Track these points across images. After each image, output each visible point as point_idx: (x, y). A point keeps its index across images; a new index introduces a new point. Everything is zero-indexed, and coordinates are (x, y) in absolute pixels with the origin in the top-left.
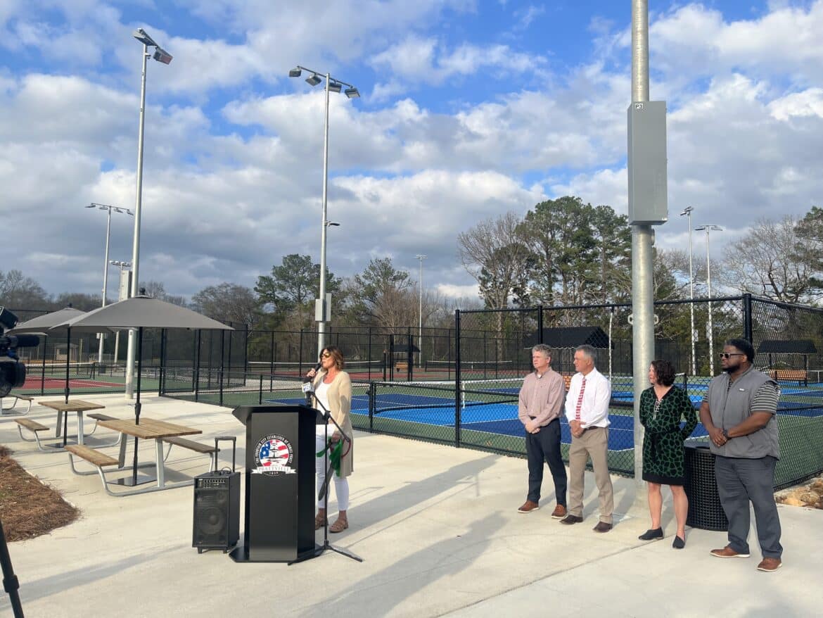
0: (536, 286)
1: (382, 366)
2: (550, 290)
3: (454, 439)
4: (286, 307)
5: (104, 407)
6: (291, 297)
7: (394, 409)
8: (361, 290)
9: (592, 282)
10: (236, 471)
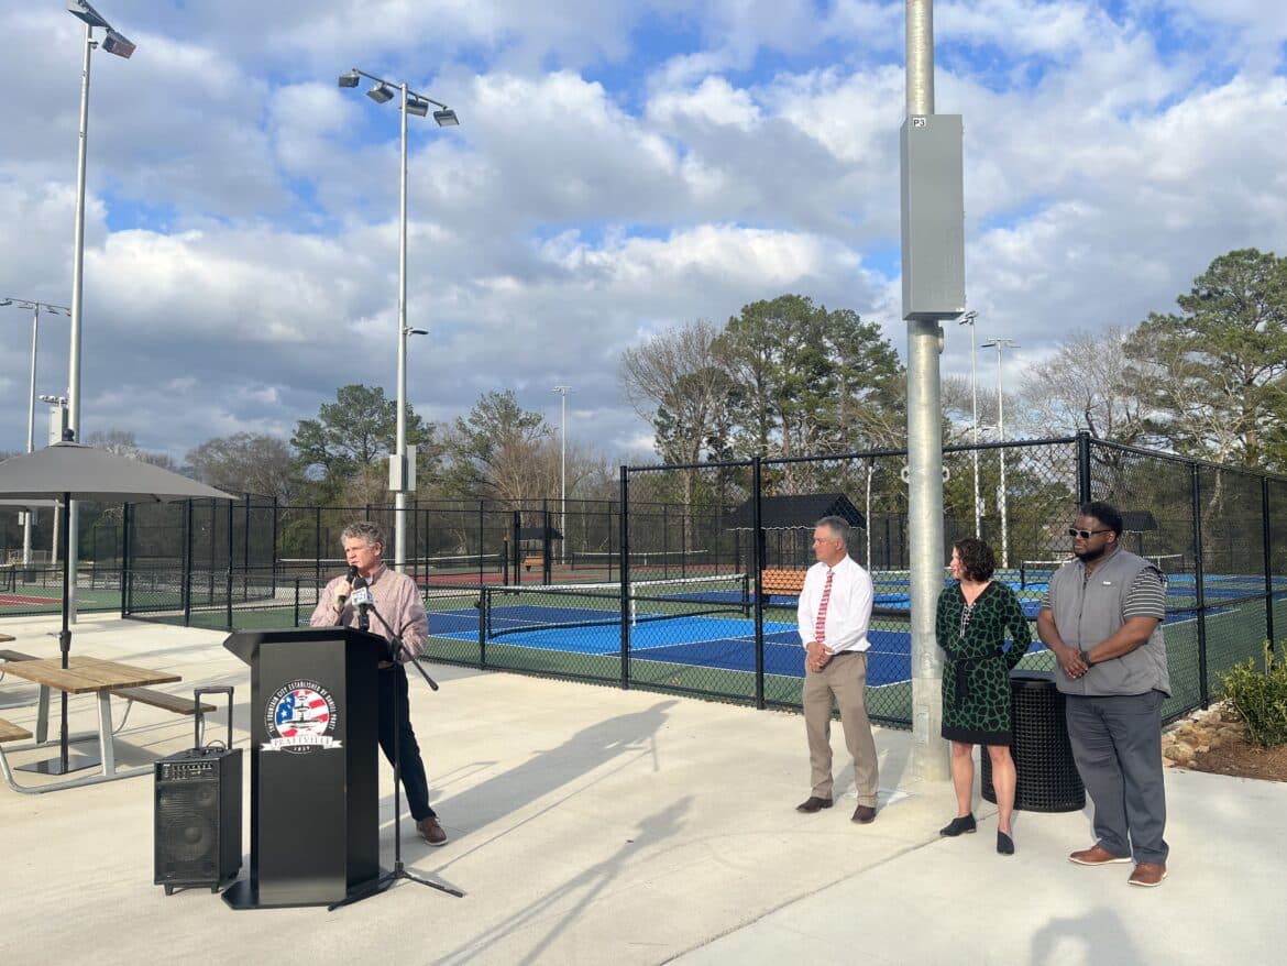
0: (743, 434)
1: (502, 562)
2: (763, 440)
3: (619, 677)
4: (344, 471)
5: (14, 639)
6: (352, 454)
7: (520, 631)
8: (467, 442)
9: (828, 428)
10: (234, 747)
